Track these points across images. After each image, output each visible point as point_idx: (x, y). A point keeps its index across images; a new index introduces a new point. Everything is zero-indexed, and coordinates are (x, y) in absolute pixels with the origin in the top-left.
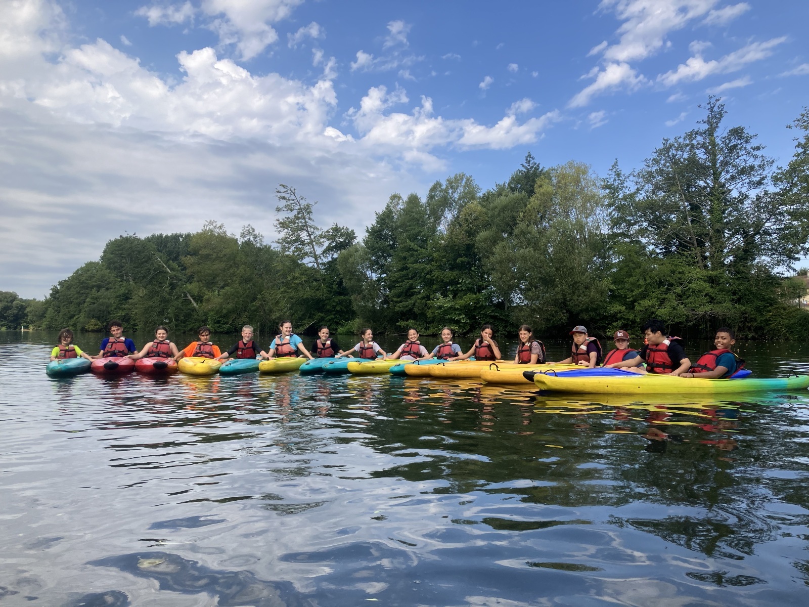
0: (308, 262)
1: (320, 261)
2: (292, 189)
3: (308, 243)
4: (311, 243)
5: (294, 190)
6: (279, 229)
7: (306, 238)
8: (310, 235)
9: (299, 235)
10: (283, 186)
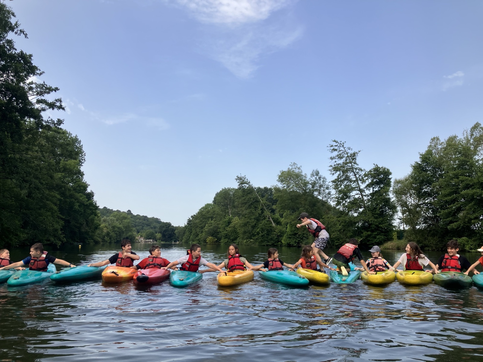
0: (354, 194)
1: (364, 194)
2: (342, 143)
3: (354, 181)
4: (357, 180)
5: (343, 143)
6: (333, 173)
7: (352, 177)
8: (355, 175)
9: (347, 175)
10: (335, 141)
